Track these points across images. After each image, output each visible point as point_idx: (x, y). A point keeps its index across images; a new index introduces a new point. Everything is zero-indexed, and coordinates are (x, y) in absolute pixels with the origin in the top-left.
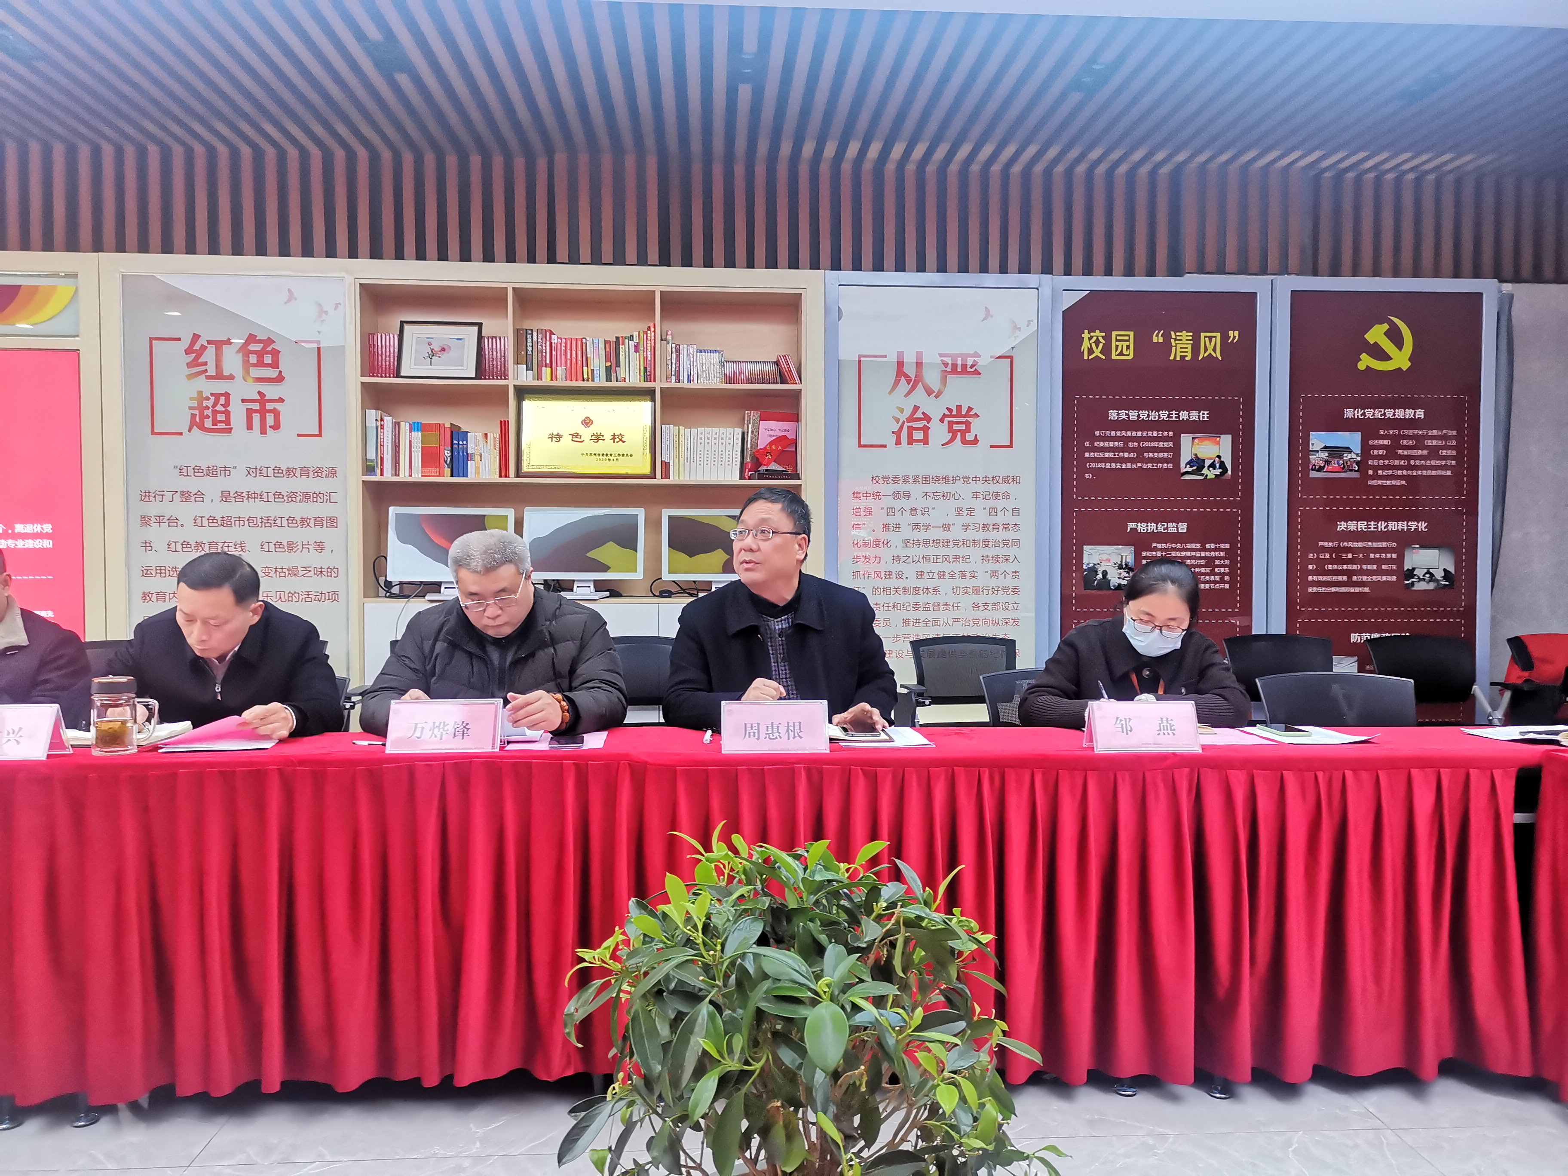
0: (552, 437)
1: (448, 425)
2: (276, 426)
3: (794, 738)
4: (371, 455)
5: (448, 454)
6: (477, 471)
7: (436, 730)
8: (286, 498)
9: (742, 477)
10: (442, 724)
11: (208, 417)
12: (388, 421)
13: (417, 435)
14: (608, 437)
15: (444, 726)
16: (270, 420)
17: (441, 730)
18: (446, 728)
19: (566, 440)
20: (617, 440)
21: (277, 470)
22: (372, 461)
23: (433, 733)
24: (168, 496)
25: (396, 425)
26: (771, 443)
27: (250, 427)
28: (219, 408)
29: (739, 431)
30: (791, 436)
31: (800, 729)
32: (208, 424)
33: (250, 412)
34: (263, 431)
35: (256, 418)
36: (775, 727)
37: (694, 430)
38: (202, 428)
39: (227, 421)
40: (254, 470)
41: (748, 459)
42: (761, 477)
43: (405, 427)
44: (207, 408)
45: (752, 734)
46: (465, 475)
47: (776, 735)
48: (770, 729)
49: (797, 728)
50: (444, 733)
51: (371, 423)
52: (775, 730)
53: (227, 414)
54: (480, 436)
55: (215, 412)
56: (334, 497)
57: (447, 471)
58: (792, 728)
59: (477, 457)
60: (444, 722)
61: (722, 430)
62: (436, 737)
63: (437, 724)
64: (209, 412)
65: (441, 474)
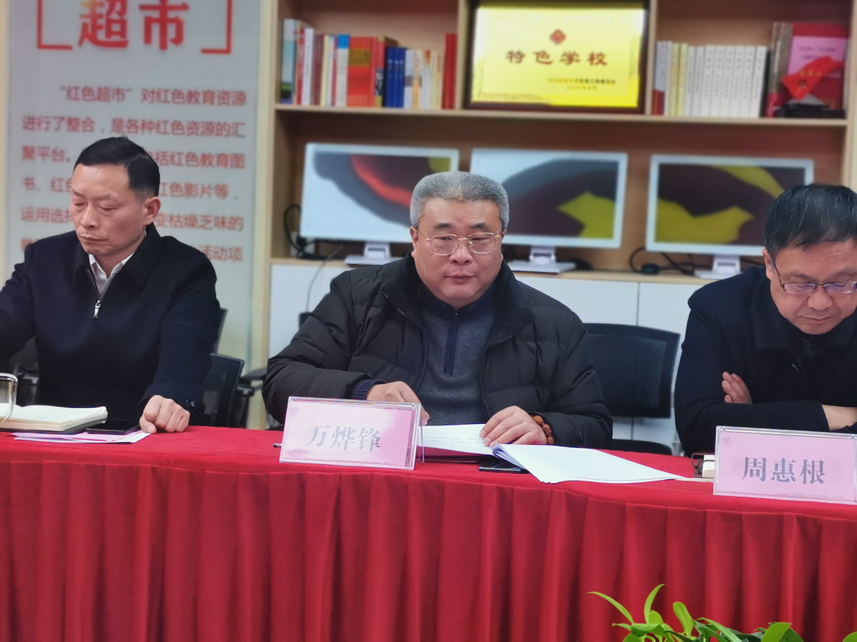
0: (511, 55)
1: (381, 39)
2: (178, 40)
3: (812, 482)
4: (287, 76)
5: (379, 77)
6: (415, 100)
7: (340, 438)
8: (186, 129)
9: (763, 113)
10: (347, 430)
11: (100, 27)
12: (310, 33)
13: (344, 53)
14: (584, 57)
15: (350, 433)
16: (171, 31)
17: (346, 438)
18: (351, 436)
19: (530, 59)
20: (596, 61)
21: (177, 94)
22: (287, 84)
23: (336, 440)
24: (54, 124)
25: (319, 41)
26: (807, 68)
27: (148, 39)
28: (114, 16)
29: (762, 51)
30: (835, 57)
31: (821, 470)
32: (101, 35)
33: (148, 22)
34: (163, 46)
35: (156, 29)
36: (787, 466)
37: (700, 49)
38: (95, 41)
39: (123, 32)
40: (151, 94)
41: (773, 90)
42: (789, 113)
43: (329, 42)
44: (101, 16)
45: (755, 472)
46: (400, 104)
47: (788, 476)
48: (780, 468)
49: (817, 468)
50: (350, 441)
51: (289, 36)
52: (787, 470)
53: (123, 23)
54: (420, 53)
55: (110, 22)
56: (241, 130)
57: (378, 99)
58: (810, 468)
59: (416, 82)
60: (350, 428)
61: (740, 49)
62: (339, 445)
63: (341, 430)
64: (102, 22)
65: (370, 103)
